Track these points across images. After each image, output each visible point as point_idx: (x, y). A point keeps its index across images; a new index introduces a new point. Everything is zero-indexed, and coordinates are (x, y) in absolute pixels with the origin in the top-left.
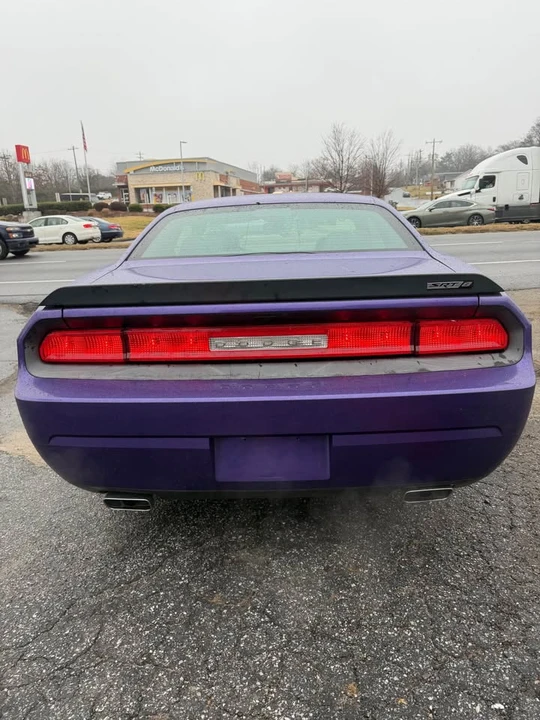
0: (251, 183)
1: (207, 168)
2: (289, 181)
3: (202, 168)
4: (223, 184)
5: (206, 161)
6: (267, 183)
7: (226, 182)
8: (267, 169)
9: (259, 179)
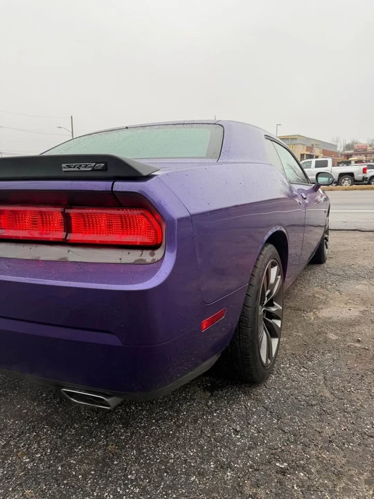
0: (332, 152)
1: (298, 142)
2: (366, 150)
3: (294, 142)
4: (308, 153)
5: (297, 137)
6: (346, 152)
7: (311, 152)
8: (348, 142)
9: (340, 149)
